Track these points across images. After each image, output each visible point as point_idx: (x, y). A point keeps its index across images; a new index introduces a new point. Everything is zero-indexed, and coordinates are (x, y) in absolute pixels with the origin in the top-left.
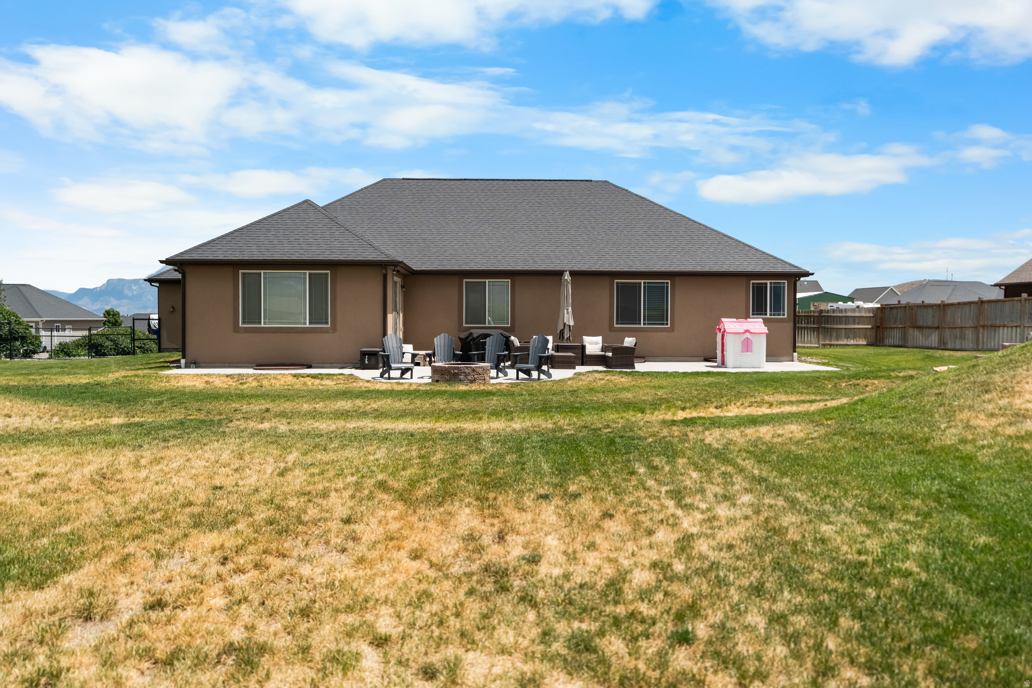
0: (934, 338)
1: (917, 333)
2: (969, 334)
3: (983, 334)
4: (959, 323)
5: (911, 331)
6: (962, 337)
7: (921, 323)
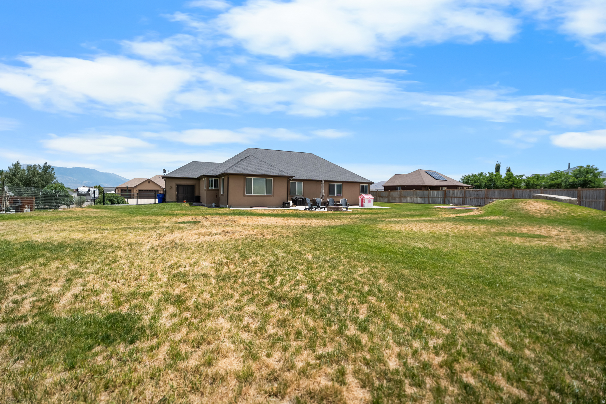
0: (386, 200)
1: (380, 198)
2: (398, 199)
3: (402, 199)
4: (394, 196)
5: (378, 198)
6: (396, 200)
7: (382, 196)
